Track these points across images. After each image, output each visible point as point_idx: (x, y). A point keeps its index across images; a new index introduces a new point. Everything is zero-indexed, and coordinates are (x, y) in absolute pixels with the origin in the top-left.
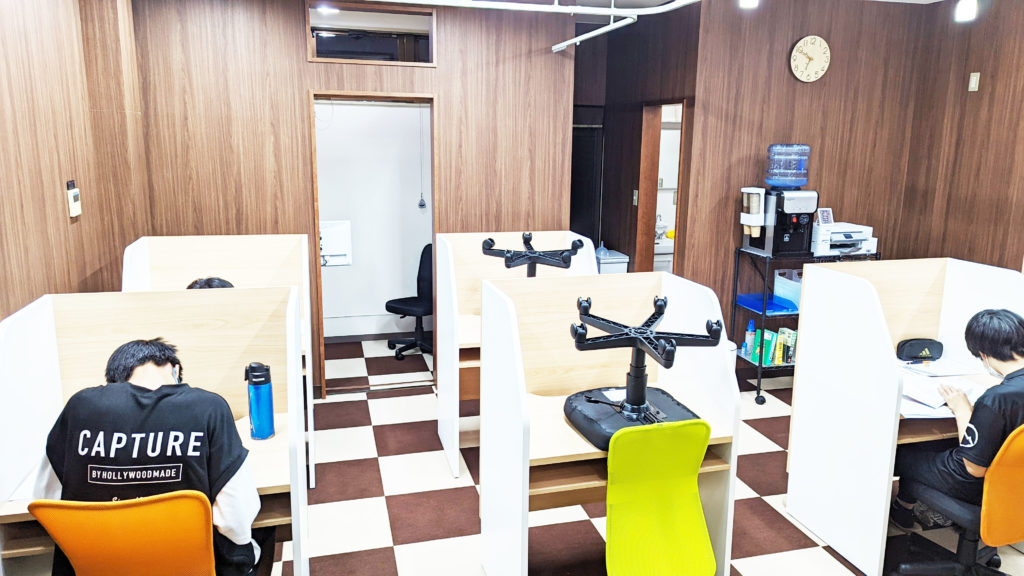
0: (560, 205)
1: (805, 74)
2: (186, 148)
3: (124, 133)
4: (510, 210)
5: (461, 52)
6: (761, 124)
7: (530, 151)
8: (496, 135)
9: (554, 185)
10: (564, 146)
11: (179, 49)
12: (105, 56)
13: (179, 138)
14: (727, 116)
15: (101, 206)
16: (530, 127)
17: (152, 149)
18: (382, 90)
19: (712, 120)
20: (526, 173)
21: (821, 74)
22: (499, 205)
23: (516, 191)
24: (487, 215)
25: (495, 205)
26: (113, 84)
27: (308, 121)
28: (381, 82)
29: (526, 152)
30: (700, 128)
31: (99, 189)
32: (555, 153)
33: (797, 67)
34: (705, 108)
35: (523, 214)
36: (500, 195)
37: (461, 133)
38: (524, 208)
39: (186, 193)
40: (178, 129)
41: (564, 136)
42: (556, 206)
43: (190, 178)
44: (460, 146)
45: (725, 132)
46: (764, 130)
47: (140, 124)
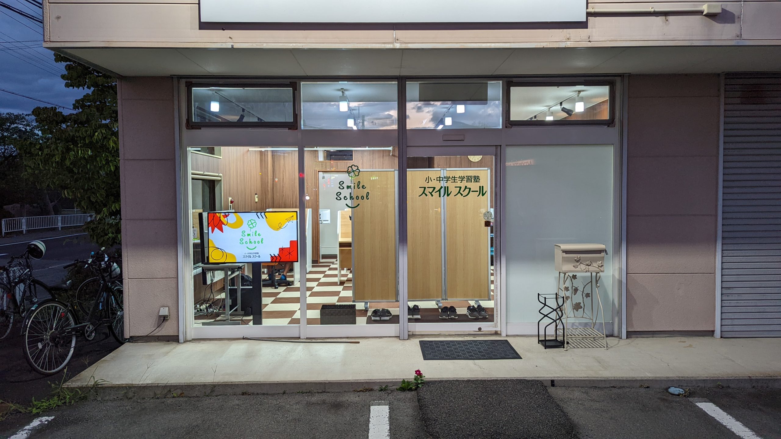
2: (283, 187)
3: (268, 182)
5: (362, 157)
11: (283, 159)
12: (265, 164)
13: (281, 184)
15: (261, 201)
17: (274, 187)
18: (338, 169)
21: (479, 159)
26: (266, 170)
27: (317, 179)
28: (338, 167)
31: (261, 197)
39: (282, 200)
40: (281, 182)
43: (284, 196)
47: (272, 181)
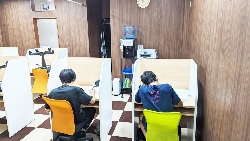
0: (86, 43)
1: (142, 6)
2: (13, 31)
4: (75, 44)
6: (130, 21)
7: (78, 30)
8: (70, 26)
9: (84, 38)
10: (86, 28)
13: (12, 28)
14: (120, 19)
16: (78, 24)
18: (46, 17)
19: (115, 20)
20: (78, 35)
21: (147, 5)
22: (72, 43)
23: (76, 39)
24: (70, 45)
25: (71, 42)
27: (33, 24)
28: (45, 15)
29: (77, 30)
30: (112, 23)
32: (84, 30)
33: (139, 4)
34: (113, 17)
35: (78, 45)
36: (72, 40)
37: (62, 26)
38: (78, 44)
41: (86, 26)
42: (85, 43)
44: (63, 29)
45: (120, 23)
46: (131, 22)
